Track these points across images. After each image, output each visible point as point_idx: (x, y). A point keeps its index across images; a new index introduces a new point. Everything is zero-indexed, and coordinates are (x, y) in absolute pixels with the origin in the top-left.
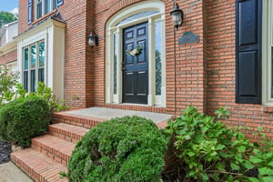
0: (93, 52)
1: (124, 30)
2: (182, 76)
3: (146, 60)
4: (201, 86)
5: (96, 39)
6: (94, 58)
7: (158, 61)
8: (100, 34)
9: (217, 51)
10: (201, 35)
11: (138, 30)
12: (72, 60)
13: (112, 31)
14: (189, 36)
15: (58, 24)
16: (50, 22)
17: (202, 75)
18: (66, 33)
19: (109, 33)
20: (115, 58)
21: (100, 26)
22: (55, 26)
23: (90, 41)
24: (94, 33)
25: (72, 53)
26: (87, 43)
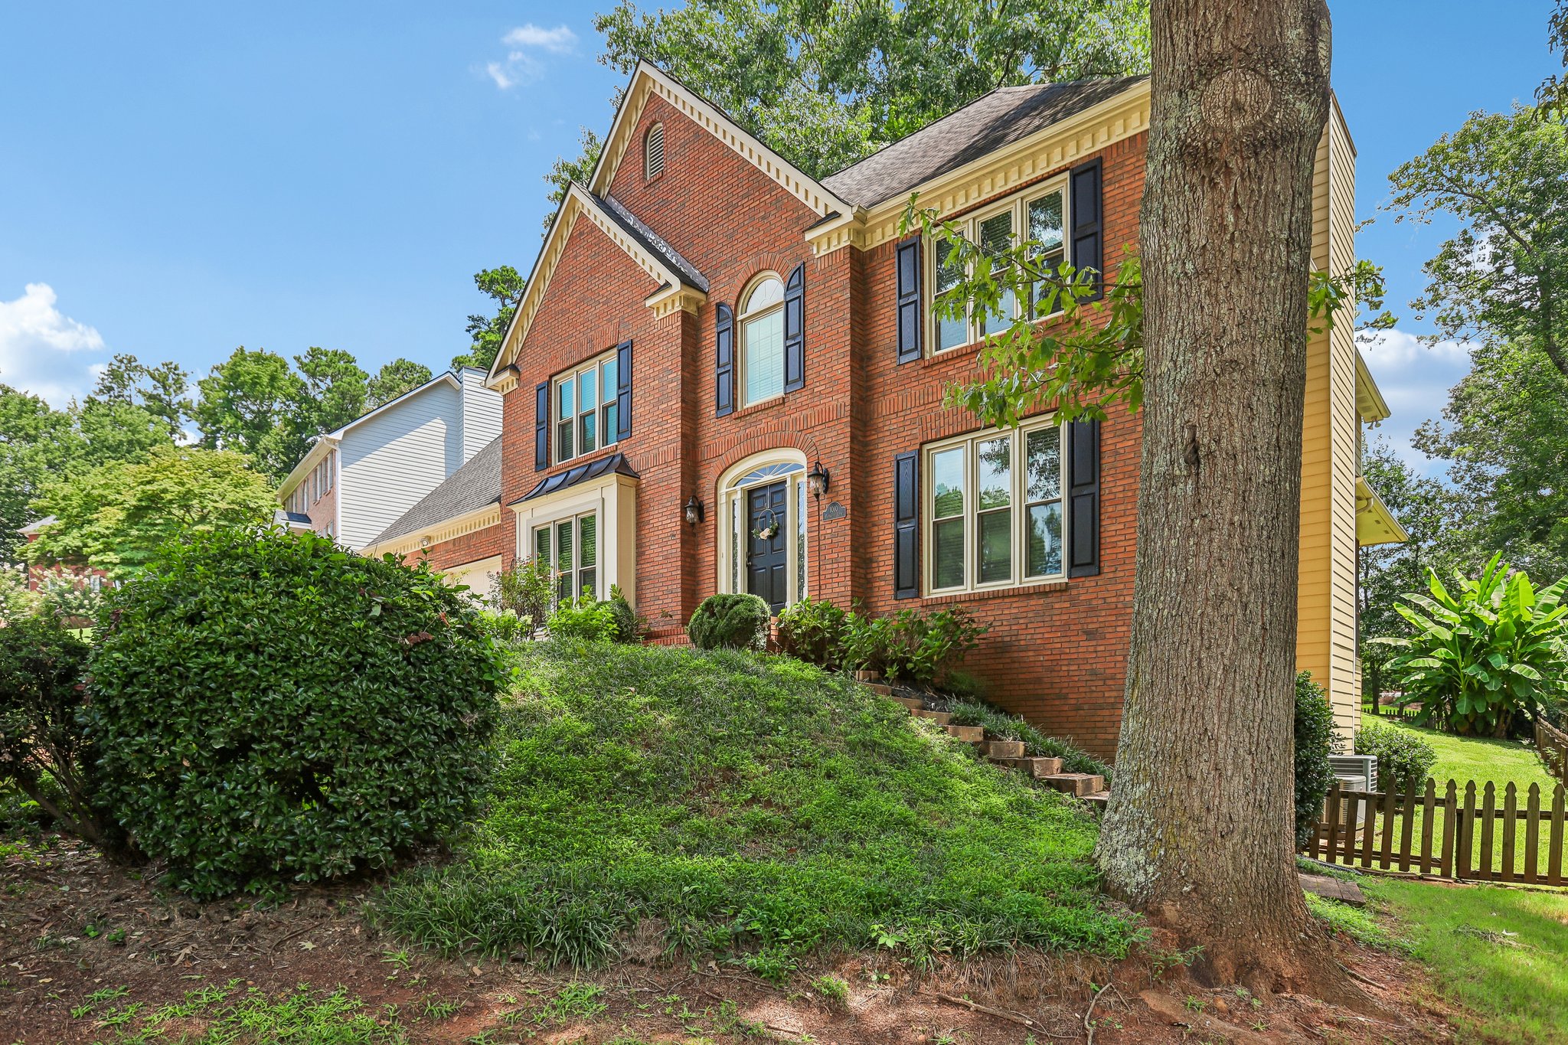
0: (694, 535)
1: (751, 494)
2: (828, 567)
3: (783, 548)
4: (848, 578)
5: (700, 510)
6: (696, 545)
7: (800, 547)
8: (708, 500)
9: (876, 528)
10: (849, 507)
11: (773, 493)
12: (653, 551)
13: (728, 494)
14: (835, 509)
15: (624, 478)
16: (611, 478)
17: (849, 564)
18: (638, 496)
19: (722, 500)
20: (735, 536)
21: (707, 484)
22: (620, 484)
23: (690, 515)
24: (695, 497)
25: (652, 537)
26: (683, 518)
